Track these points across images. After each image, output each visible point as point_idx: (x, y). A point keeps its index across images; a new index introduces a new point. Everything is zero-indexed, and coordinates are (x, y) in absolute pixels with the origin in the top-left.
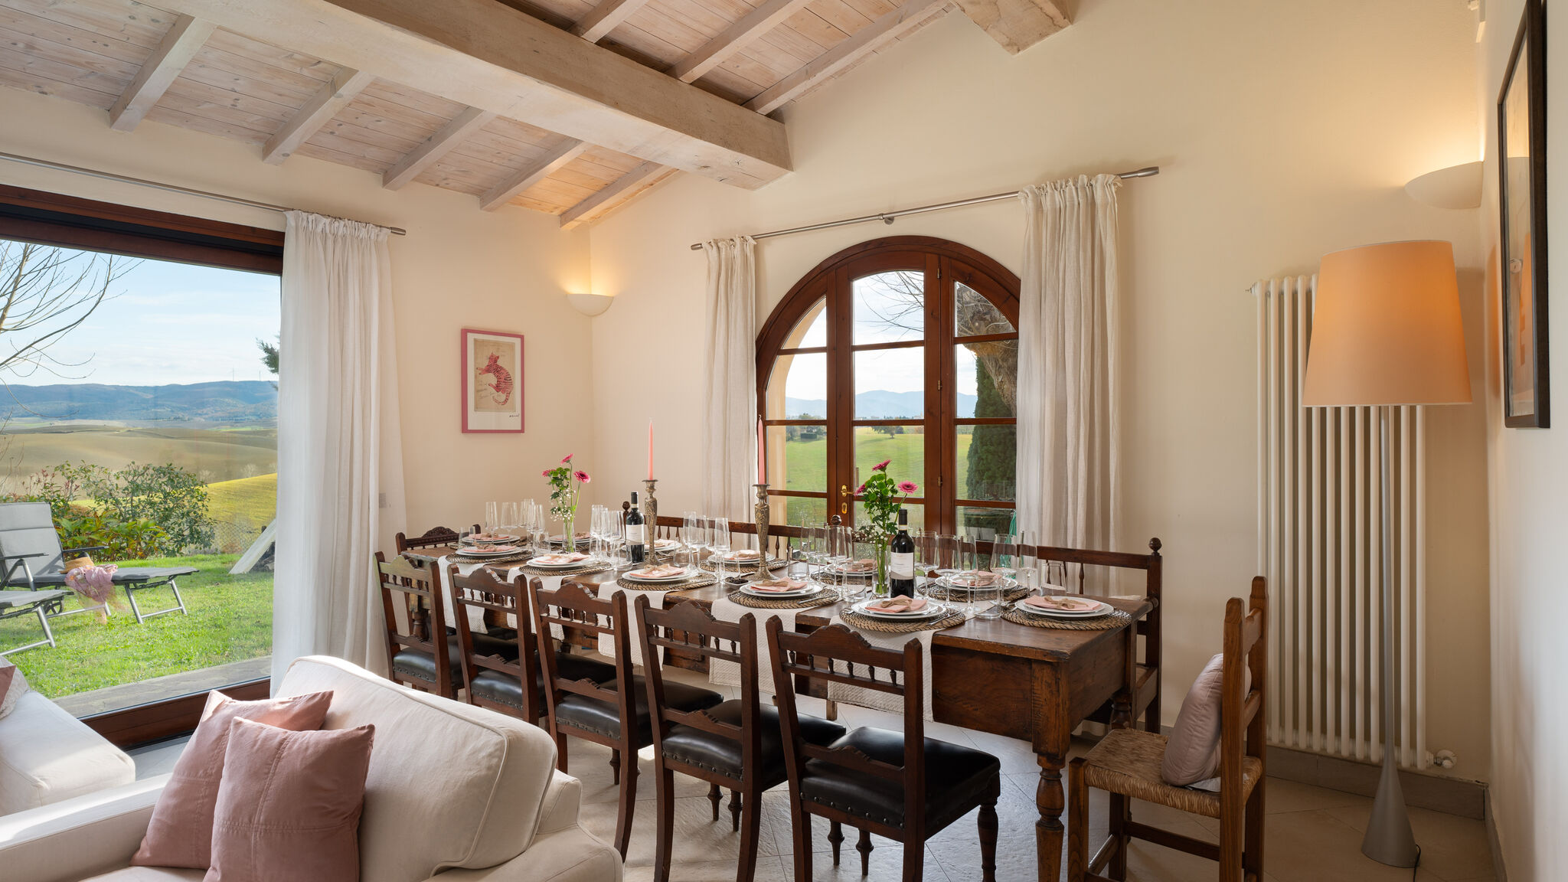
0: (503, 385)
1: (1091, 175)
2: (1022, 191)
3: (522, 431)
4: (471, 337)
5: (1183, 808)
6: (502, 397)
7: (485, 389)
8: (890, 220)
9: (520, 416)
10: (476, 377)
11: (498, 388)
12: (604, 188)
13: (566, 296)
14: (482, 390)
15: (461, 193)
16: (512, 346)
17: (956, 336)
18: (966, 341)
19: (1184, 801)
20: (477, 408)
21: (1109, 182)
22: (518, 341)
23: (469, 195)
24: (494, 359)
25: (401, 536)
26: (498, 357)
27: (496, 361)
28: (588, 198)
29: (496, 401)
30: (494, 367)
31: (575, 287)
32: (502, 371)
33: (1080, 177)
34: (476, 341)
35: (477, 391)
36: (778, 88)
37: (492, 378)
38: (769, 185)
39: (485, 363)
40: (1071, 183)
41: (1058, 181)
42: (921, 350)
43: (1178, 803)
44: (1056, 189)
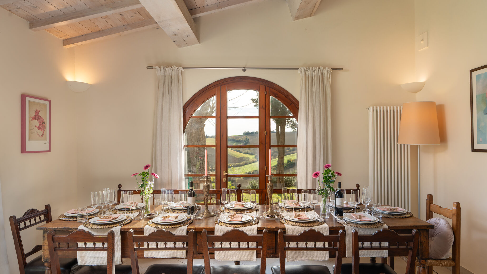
0: (41, 127)
1: (324, 68)
2: (300, 68)
3: (49, 151)
4: (27, 99)
5: (445, 266)
6: (40, 133)
7: (34, 129)
8: (245, 71)
9: (49, 143)
10: (29, 121)
11: (39, 128)
12: (97, 32)
13: (67, 82)
14: (32, 129)
15: (20, 18)
16: (45, 105)
17: (271, 116)
18: (273, 118)
19: (445, 264)
20: (30, 139)
21: (329, 70)
22: (47, 103)
23: (24, 20)
24: (37, 112)
25: (12, 218)
26: (39, 111)
27: (38, 114)
28: (85, 35)
29: (38, 135)
30: (37, 117)
31: (69, 77)
32: (41, 119)
33: (321, 67)
34: (29, 101)
35: (30, 130)
36: (204, 9)
37: (36, 123)
38: (187, 47)
39: (33, 114)
40: (318, 68)
41: (314, 67)
42: (258, 120)
43: (443, 264)
44: (312, 70)
